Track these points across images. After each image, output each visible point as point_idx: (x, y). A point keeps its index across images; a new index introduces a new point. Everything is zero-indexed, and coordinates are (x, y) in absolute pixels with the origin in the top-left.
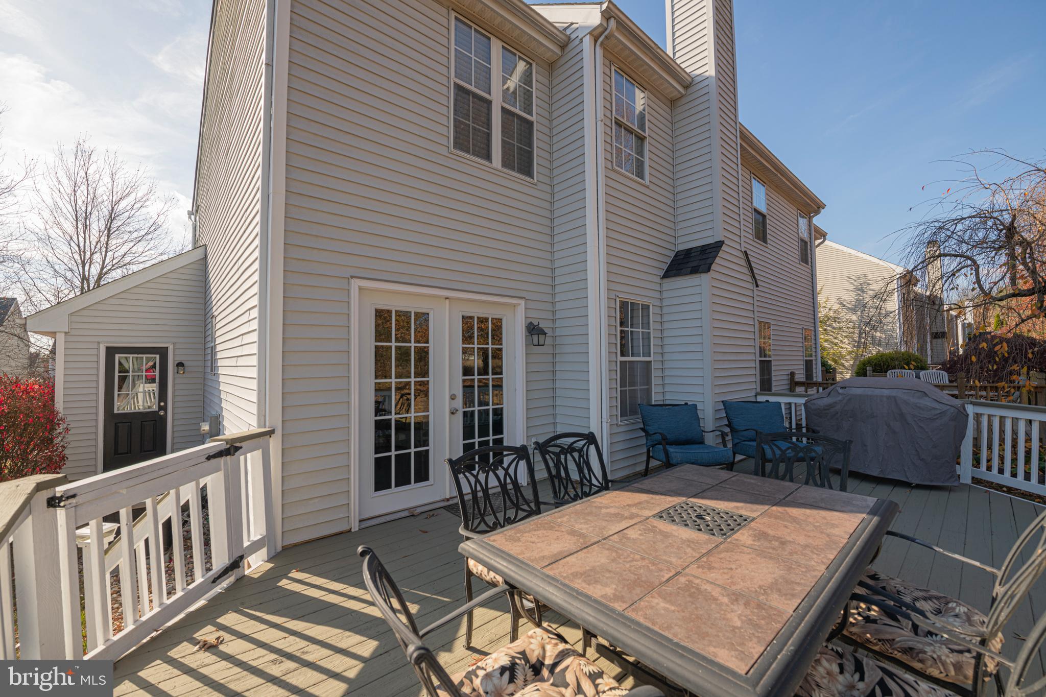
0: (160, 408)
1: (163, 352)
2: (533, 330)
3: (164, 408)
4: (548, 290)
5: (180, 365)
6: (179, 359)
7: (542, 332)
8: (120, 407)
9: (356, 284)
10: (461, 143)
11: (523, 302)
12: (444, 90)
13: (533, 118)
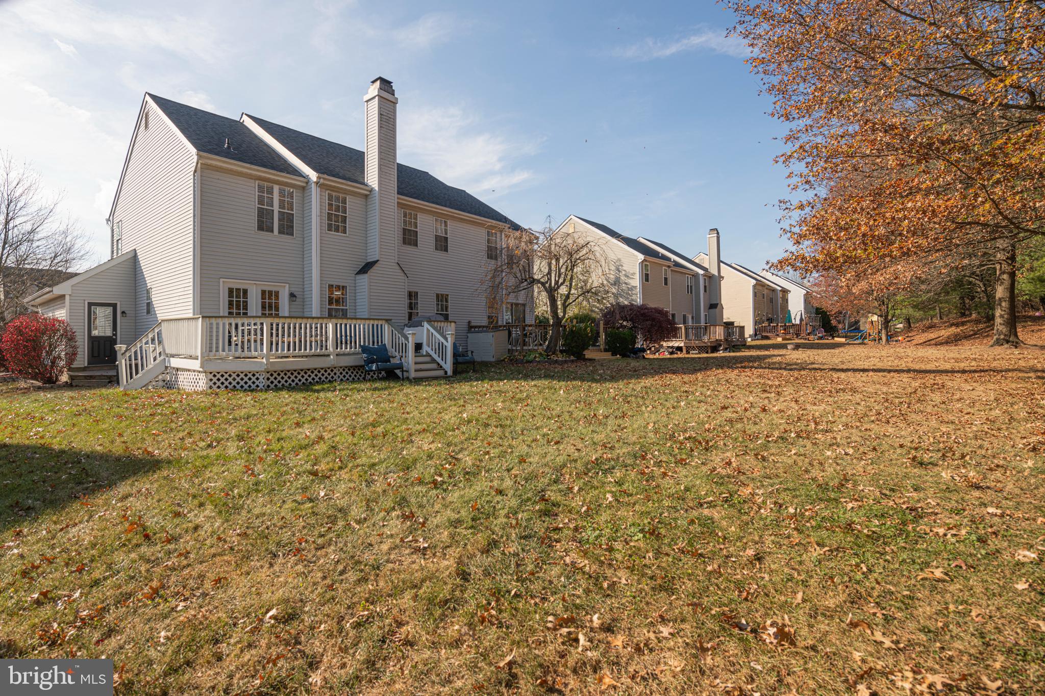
0: (114, 335)
1: (114, 306)
2: (292, 295)
3: (115, 335)
4: (301, 280)
5: (123, 312)
6: (123, 309)
7: (295, 296)
8: (95, 333)
9: (222, 280)
10: (261, 228)
11: (287, 285)
12: (253, 211)
13: (294, 212)
